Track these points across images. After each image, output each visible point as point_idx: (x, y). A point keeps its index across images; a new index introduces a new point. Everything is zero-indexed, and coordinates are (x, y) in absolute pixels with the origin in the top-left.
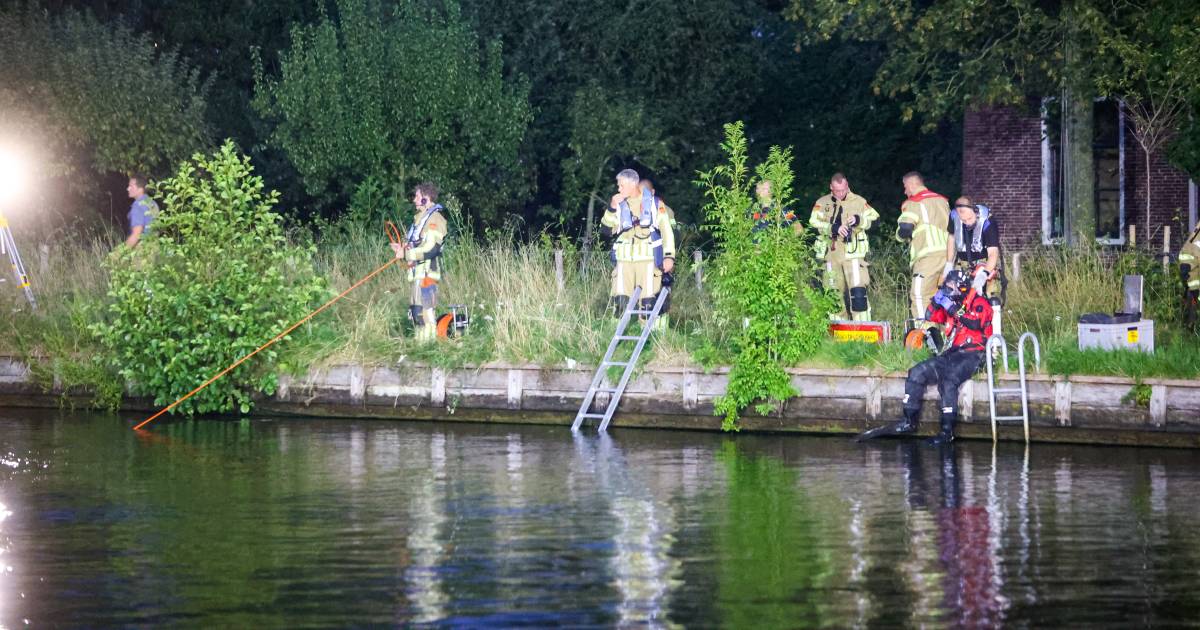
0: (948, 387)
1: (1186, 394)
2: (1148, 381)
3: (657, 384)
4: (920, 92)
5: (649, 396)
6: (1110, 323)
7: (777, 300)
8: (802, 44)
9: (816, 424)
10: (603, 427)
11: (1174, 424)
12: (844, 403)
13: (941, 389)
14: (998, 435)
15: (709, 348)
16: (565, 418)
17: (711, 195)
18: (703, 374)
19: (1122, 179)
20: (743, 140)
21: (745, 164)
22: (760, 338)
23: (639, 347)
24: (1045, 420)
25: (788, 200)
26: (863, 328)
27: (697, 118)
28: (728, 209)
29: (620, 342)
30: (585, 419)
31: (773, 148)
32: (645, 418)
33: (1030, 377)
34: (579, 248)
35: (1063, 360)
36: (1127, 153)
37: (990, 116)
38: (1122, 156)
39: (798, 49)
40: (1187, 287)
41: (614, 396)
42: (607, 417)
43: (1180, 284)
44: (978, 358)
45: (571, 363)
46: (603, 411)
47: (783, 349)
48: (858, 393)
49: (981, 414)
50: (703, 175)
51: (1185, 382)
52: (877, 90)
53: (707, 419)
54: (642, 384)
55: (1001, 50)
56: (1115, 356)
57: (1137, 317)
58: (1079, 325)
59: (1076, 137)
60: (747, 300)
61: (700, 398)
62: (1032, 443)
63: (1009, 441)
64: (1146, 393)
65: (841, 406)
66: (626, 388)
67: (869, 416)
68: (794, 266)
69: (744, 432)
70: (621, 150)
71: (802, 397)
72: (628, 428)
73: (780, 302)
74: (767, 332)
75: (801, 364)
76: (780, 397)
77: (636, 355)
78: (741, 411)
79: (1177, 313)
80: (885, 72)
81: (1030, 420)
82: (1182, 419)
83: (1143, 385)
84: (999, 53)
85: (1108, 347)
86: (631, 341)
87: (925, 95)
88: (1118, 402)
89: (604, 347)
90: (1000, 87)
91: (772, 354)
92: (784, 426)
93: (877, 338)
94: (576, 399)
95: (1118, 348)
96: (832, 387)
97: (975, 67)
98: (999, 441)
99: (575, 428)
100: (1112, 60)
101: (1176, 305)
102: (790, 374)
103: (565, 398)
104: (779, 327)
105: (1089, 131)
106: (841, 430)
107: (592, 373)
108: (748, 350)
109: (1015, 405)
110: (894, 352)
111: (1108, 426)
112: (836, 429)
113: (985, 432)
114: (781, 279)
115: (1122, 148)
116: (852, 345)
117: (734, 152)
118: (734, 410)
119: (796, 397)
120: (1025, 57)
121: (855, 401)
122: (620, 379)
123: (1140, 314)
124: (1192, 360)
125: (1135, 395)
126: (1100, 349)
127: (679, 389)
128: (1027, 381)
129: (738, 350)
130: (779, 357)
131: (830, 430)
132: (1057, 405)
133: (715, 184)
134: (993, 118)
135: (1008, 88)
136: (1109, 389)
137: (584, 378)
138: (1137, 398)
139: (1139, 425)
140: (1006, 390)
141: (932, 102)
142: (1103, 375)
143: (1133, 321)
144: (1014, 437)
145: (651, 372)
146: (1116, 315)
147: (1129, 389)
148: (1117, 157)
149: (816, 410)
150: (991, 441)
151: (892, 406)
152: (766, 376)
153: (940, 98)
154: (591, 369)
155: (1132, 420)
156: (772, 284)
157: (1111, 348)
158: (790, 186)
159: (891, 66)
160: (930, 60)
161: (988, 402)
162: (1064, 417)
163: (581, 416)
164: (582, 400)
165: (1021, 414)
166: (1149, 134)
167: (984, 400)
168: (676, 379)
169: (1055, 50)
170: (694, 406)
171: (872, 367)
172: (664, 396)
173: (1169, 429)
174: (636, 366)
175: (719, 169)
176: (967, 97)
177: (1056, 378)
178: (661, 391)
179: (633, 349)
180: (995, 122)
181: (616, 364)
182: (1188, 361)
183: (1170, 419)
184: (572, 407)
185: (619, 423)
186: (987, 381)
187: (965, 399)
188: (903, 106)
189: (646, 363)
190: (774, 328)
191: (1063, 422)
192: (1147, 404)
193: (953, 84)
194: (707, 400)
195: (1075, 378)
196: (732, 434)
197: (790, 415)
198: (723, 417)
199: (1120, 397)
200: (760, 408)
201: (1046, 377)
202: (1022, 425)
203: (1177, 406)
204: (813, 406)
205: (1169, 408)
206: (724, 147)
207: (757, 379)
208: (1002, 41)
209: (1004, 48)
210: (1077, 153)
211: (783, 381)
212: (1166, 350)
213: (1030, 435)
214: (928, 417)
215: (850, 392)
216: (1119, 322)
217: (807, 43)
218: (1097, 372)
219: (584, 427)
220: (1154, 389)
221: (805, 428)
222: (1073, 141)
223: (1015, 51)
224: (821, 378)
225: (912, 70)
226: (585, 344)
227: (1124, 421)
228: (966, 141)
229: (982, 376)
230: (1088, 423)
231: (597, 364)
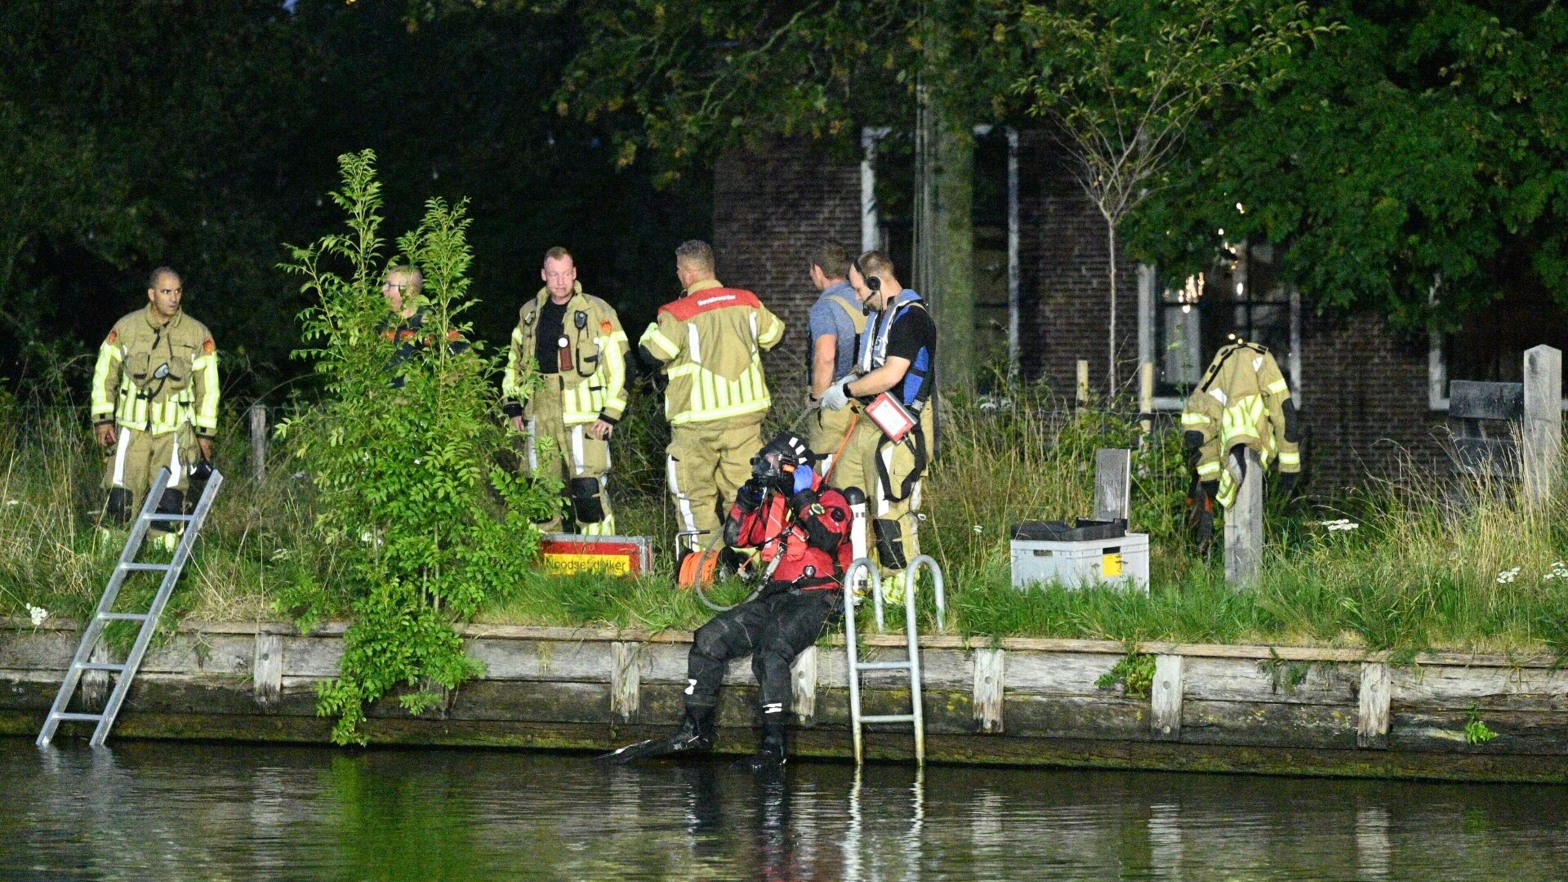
0: (771, 665)
1: (1218, 671)
2: (1149, 647)
3: (202, 655)
4: (652, 110)
5: (186, 678)
6: (1071, 539)
7: (441, 494)
8: (419, 20)
9: (513, 731)
10: (99, 736)
11: (1197, 727)
12: (567, 690)
13: (759, 667)
14: (864, 750)
15: (308, 586)
16: (22, 723)
17: (313, 290)
18: (294, 636)
19: (1014, 284)
20: (374, 188)
21: (377, 234)
22: (408, 566)
23: (168, 584)
24: (952, 721)
25: (462, 301)
26: (599, 548)
27: (189, 165)
28: (345, 319)
29: (130, 573)
30: (62, 723)
31: (431, 203)
32: (178, 721)
33: (926, 640)
34: (22, 399)
35: (990, 610)
36: (1022, 234)
37: (765, 162)
38: (1014, 240)
39: (412, 28)
40: (1196, 476)
41: (119, 679)
42: (107, 719)
43: (1183, 470)
44: (827, 605)
45: (38, 616)
46: (98, 707)
47: (450, 588)
48: (595, 671)
49: (832, 710)
50: (297, 253)
51: (1216, 649)
52: (562, 107)
53: (303, 724)
54: (174, 655)
55: (805, 33)
56: (1086, 601)
57: (1118, 528)
58: (1014, 543)
59: (942, 199)
60: (383, 494)
61: (287, 682)
62: (928, 763)
63: (885, 762)
64: (1144, 670)
65: (563, 698)
66: (142, 664)
67: (618, 716)
68: (474, 428)
69: (373, 747)
70: (51, 222)
71: (488, 680)
72: (147, 740)
73: (447, 497)
74: (420, 555)
75: (485, 616)
76: (447, 679)
77: (161, 601)
78: (367, 707)
79: (1176, 524)
80: (579, 73)
81: (925, 723)
82: (1211, 719)
83: (1139, 654)
84: (802, 39)
85: (1073, 583)
86: (149, 573)
87: (661, 117)
88: (1092, 687)
89: (100, 583)
90: (804, 103)
91: (430, 597)
92: (451, 736)
93: (627, 568)
94: (44, 685)
95: (1091, 584)
96: (545, 661)
97: (755, 63)
98: (867, 762)
99: (44, 741)
100: (1017, 53)
101: (1176, 509)
102: (464, 636)
103: (22, 684)
104: (444, 545)
105: (966, 190)
106: (562, 743)
107: (76, 636)
108: (385, 590)
109: (898, 695)
110: (663, 594)
111: (1072, 733)
112: (552, 741)
113: (839, 746)
114: (449, 454)
115: (1013, 226)
116: (583, 579)
117: (358, 209)
118: (358, 705)
119: (475, 680)
120: (852, 47)
121: (589, 687)
122: (130, 646)
123: (1124, 522)
124: (1230, 609)
125: (1124, 673)
126: (1057, 588)
127: (247, 663)
128: (921, 648)
129: (363, 590)
130: (443, 601)
131: (540, 743)
132: (976, 693)
133: (320, 272)
134: (769, 167)
135: (821, 104)
136: (1075, 662)
137: (59, 646)
138: (1129, 680)
139: (1130, 731)
140: (881, 665)
141: (676, 128)
142: (1063, 636)
143: (1113, 536)
144: (895, 754)
145: (191, 633)
146: (1080, 524)
147: (1112, 663)
148: (1003, 245)
149: (513, 706)
150: (852, 762)
151: (662, 696)
152: (418, 638)
153: (690, 125)
154: (74, 625)
155: (1117, 721)
156: (432, 461)
157: (1078, 586)
158: (466, 274)
159: (590, 63)
160: (662, 51)
161: (847, 689)
162: (990, 716)
163: (55, 716)
164: (57, 686)
165: (911, 711)
166: (1113, 188)
167: (839, 683)
168: (240, 646)
169: (909, 32)
170: (275, 698)
171: (622, 623)
172: (217, 678)
173: (1189, 737)
174: (163, 622)
175: (329, 242)
176: (736, 122)
177: (975, 642)
178: (211, 670)
179: (156, 587)
180: (774, 174)
181: (125, 616)
182: (1224, 608)
183: (1189, 719)
184: (38, 700)
185: (127, 732)
186: (844, 648)
187: (802, 682)
188: (617, 138)
189: (181, 615)
190: (434, 547)
191: (988, 726)
192: (1148, 691)
193: (713, 97)
194: (301, 686)
195: (1009, 641)
196: (352, 749)
197: (462, 715)
198: (335, 718)
199: (1096, 677)
200: (407, 700)
201: (956, 641)
202: (911, 733)
203: (1204, 695)
204: (509, 696)
205: (1187, 698)
206: (339, 200)
207: (402, 644)
208: (807, 15)
209: (811, 28)
210: (944, 229)
211: (451, 648)
212: (1182, 589)
213: (926, 752)
214: (729, 718)
215: (580, 670)
216: (1087, 537)
217: (430, 16)
218: (1052, 632)
219: (58, 740)
220: (1160, 661)
221: (493, 741)
222: (936, 207)
223: (832, 33)
224: (524, 644)
225: (630, 70)
226: (61, 579)
227: (1102, 722)
228: (720, 208)
229: (836, 639)
230: (1033, 728)
231: (87, 618)
